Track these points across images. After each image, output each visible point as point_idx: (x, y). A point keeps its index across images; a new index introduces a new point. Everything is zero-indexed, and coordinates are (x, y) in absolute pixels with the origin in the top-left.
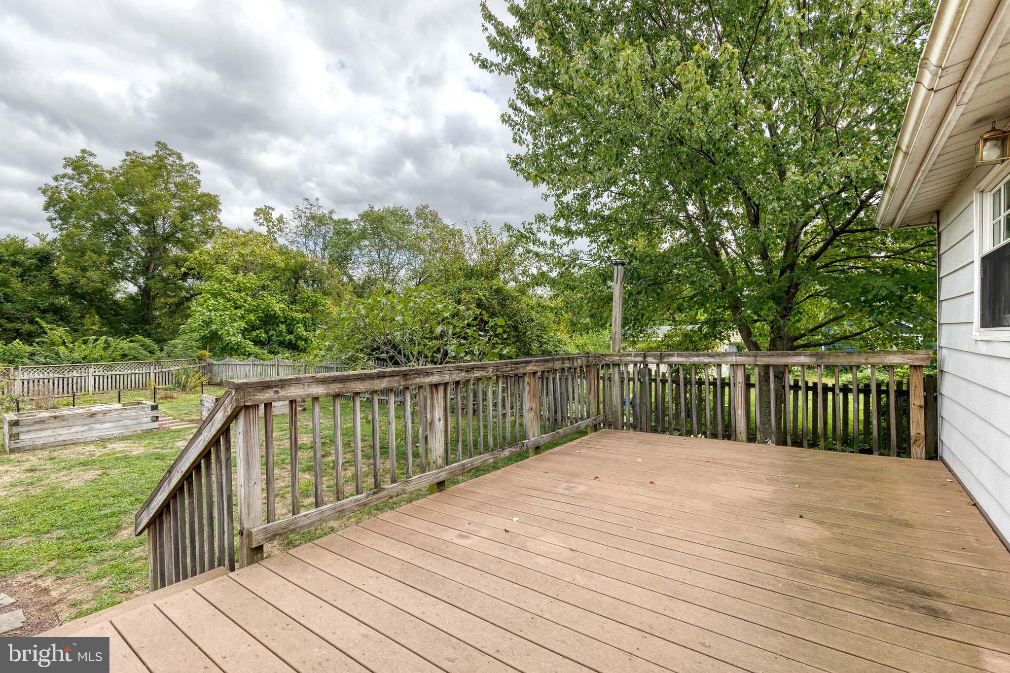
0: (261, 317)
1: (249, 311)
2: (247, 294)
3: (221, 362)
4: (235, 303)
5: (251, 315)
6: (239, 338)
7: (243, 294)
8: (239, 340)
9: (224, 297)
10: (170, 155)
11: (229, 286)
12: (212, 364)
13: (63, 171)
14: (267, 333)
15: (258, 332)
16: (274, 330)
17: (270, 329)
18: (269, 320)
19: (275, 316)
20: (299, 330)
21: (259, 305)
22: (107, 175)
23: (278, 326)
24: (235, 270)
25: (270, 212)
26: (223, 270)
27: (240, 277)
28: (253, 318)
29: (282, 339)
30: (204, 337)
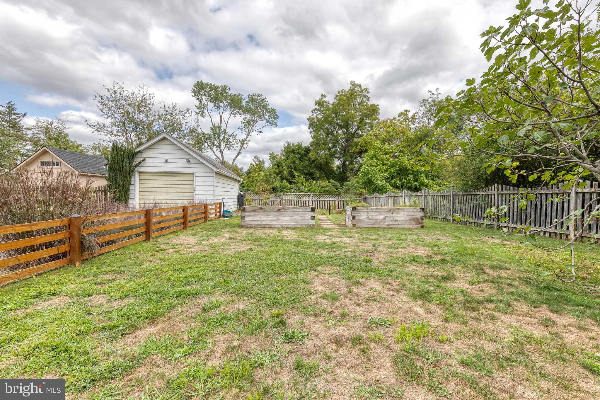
0: (398, 170)
1: (390, 167)
2: (389, 156)
3: (371, 197)
4: (383, 162)
5: (392, 169)
6: (384, 182)
7: (387, 156)
8: (383, 183)
9: (377, 159)
10: (356, 87)
11: (380, 152)
12: (367, 198)
13: (314, 107)
14: (401, 180)
15: (395, 180)
16: (405, 179)
17: (403, 179)
18: (402, 172)
19: (406, 170)
20: (422, 178)
21: (396, 162)
22: (331, 106)
23: (408, 176)
24: (384, 142)
25: (407, 113)
26: (377, 143)
27: (386, 146)
28: (393, 171)
29: (410, 185)
30: (365, 182)
